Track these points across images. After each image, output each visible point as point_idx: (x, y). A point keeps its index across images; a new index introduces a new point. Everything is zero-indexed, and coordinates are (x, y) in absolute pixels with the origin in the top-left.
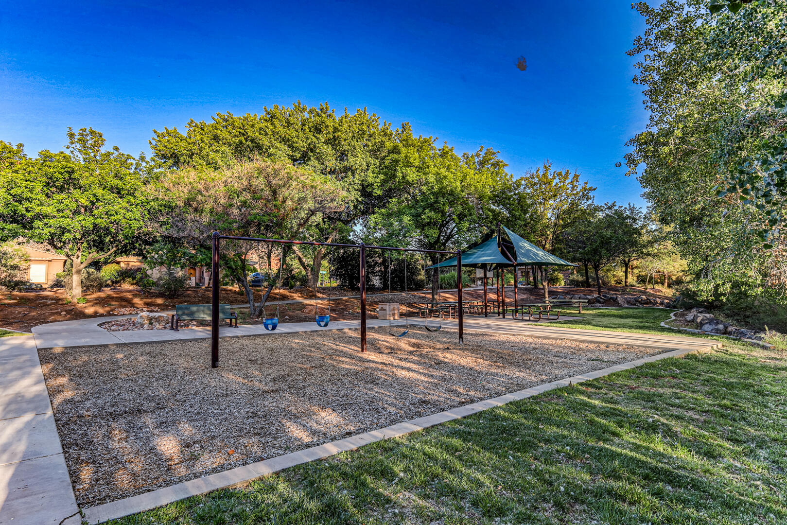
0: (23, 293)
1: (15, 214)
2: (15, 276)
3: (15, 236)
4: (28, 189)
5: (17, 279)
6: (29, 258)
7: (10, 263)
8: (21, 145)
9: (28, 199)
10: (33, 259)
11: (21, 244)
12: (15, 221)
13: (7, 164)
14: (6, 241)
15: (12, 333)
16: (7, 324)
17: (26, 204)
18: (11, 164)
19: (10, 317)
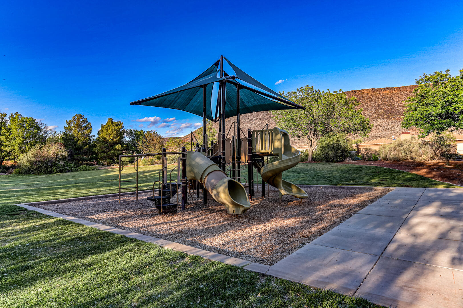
0: (456, 161)
1: (448, 113)
2: (450, 151)
3: (449, 126)
4: (455, 96)
5: (451, 153)
6: (455, 140)
7: (447, 143)
8: (448, 71)
9: (456, 102)
10: (458, 140)
11: (453, 131)
12: (447, 117)
13: (440, 85)
14: (444, 130)
15: (454, 186)
16: (449, 180)
17: (455, 106)
18: (442, 84)
19: (450, 176)
